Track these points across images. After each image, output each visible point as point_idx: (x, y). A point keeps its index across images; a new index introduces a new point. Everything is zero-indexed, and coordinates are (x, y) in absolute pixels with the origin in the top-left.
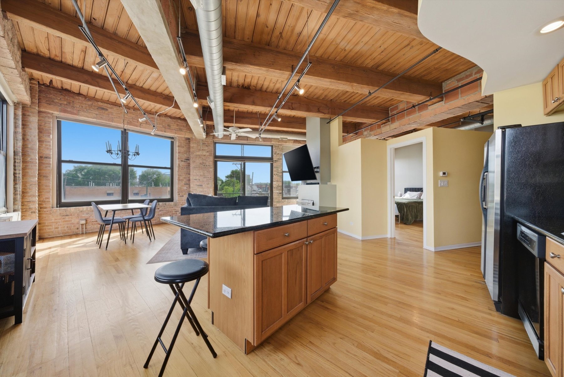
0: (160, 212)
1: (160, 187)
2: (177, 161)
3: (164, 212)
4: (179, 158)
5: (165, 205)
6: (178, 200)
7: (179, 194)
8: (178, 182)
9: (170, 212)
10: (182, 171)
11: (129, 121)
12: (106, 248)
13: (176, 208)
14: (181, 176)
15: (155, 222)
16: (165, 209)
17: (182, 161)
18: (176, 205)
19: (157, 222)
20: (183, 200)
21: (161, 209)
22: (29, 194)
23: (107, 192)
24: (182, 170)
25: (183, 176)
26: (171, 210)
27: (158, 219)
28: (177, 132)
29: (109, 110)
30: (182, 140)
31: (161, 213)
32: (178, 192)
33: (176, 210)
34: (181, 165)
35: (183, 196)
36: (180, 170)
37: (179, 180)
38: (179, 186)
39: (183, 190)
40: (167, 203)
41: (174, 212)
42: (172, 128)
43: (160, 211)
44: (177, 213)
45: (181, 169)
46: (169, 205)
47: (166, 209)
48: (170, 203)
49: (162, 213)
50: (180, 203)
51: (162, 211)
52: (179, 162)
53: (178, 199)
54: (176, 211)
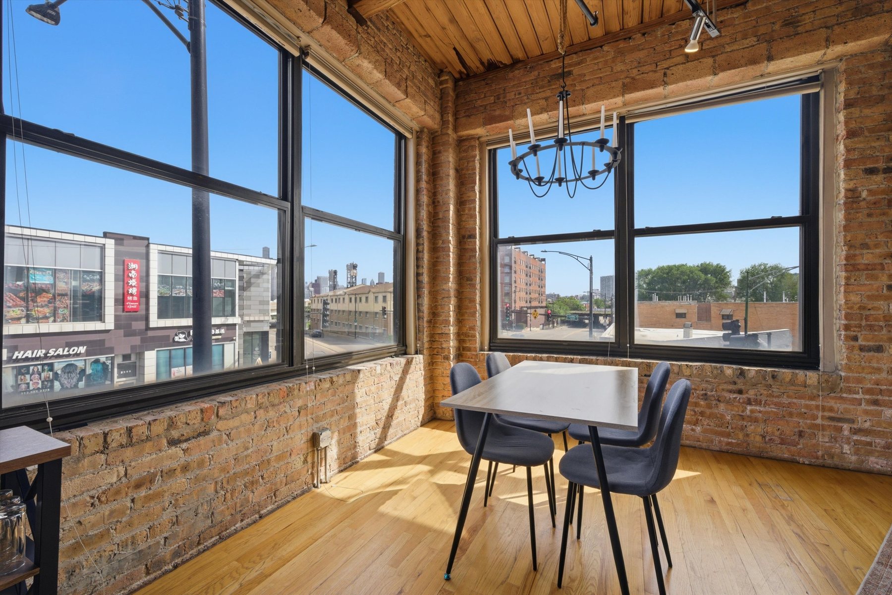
0: (749, 408)
1: (784, 302)
2: (842, 176)
3: (767, 409)
4: (848, 164)
5: (770, 381)
6: (848, 368)
7: (855, 339)
8: (847, 278)
9: (802, 415)
10: (874, 219)
11: (628, 80)
12: (449, 571)
13: (832, 403)
14: (865, 246)
15: (728, 444)
16: (771, 396)
17: (871, 171)
18: (832, 390)
19: (738, 445)
20: (879, 370)
21: (751, 394)
22: (441, 318)
23: (677, 312)
24: (869, 215)
25: (877, 246)
26: (807, 406)
27: (741, 436)
28: (837, 29)
29: (576, 71)
30: (871, 66)
31: (752, 411)
32: (847, 328)
33: (831, 409)
34: (864, 194)
35: (879, 349)
36: (861, 217)
37: (851, 266)
38: (854, 298)
39: (876, 320)
40: (786, 373)
41: (819, 421)
42: (808, 27)
43: (749, 402)
44: (840, 429)
45: (865, 212)
46: (792, 382)
47: (775, 400)
48: (800, 373)
49: (757, 414)
50: (859, 381)
51: (758, 403)
52: (849, 179)
53: (848, 358)
54: (832, 419)
